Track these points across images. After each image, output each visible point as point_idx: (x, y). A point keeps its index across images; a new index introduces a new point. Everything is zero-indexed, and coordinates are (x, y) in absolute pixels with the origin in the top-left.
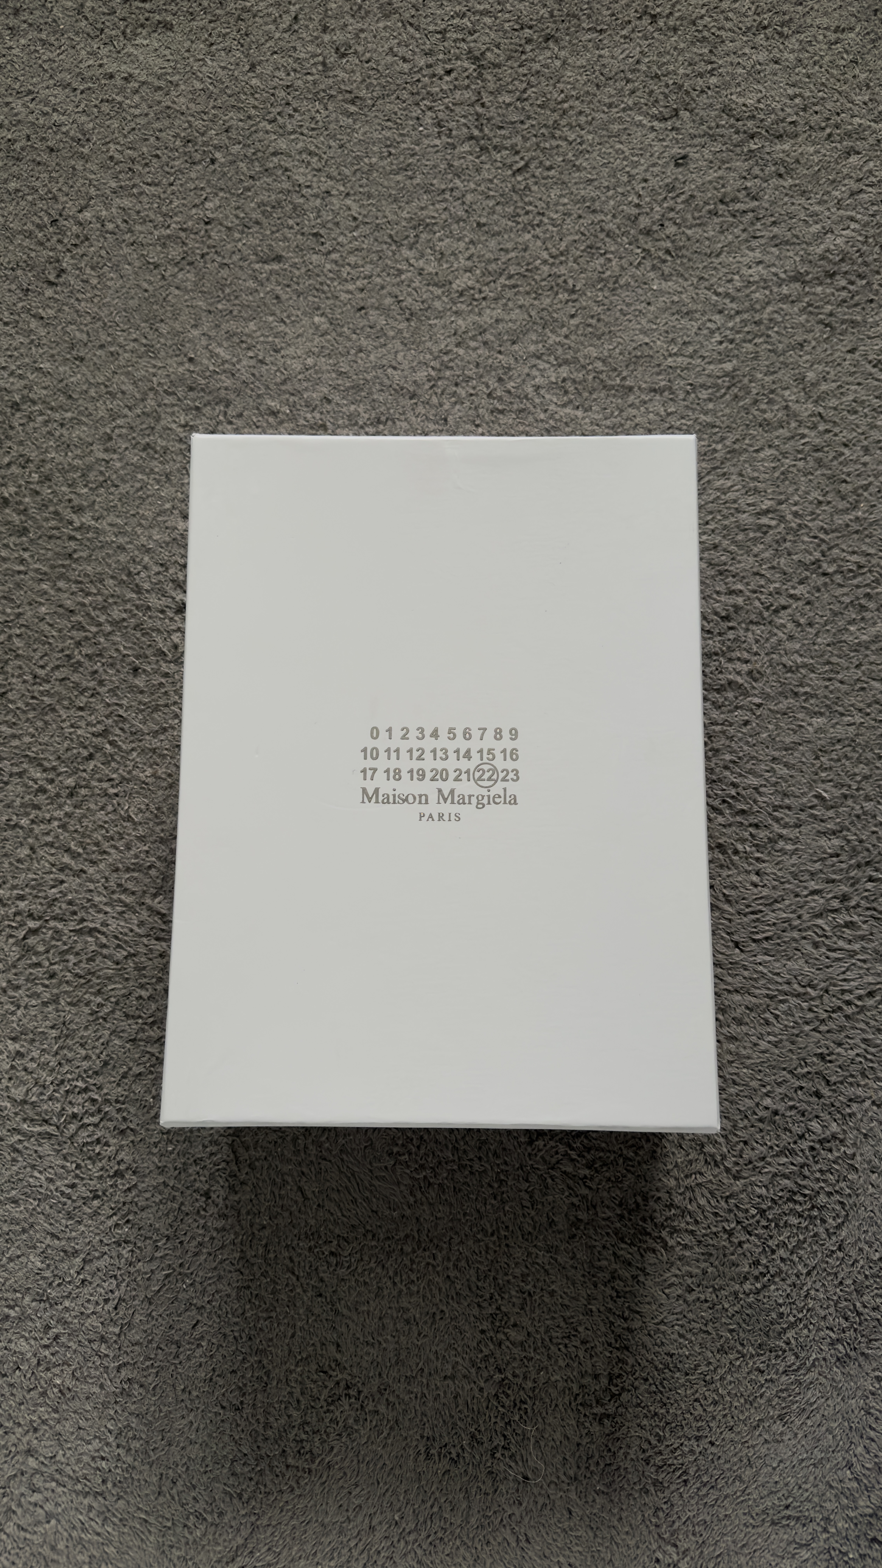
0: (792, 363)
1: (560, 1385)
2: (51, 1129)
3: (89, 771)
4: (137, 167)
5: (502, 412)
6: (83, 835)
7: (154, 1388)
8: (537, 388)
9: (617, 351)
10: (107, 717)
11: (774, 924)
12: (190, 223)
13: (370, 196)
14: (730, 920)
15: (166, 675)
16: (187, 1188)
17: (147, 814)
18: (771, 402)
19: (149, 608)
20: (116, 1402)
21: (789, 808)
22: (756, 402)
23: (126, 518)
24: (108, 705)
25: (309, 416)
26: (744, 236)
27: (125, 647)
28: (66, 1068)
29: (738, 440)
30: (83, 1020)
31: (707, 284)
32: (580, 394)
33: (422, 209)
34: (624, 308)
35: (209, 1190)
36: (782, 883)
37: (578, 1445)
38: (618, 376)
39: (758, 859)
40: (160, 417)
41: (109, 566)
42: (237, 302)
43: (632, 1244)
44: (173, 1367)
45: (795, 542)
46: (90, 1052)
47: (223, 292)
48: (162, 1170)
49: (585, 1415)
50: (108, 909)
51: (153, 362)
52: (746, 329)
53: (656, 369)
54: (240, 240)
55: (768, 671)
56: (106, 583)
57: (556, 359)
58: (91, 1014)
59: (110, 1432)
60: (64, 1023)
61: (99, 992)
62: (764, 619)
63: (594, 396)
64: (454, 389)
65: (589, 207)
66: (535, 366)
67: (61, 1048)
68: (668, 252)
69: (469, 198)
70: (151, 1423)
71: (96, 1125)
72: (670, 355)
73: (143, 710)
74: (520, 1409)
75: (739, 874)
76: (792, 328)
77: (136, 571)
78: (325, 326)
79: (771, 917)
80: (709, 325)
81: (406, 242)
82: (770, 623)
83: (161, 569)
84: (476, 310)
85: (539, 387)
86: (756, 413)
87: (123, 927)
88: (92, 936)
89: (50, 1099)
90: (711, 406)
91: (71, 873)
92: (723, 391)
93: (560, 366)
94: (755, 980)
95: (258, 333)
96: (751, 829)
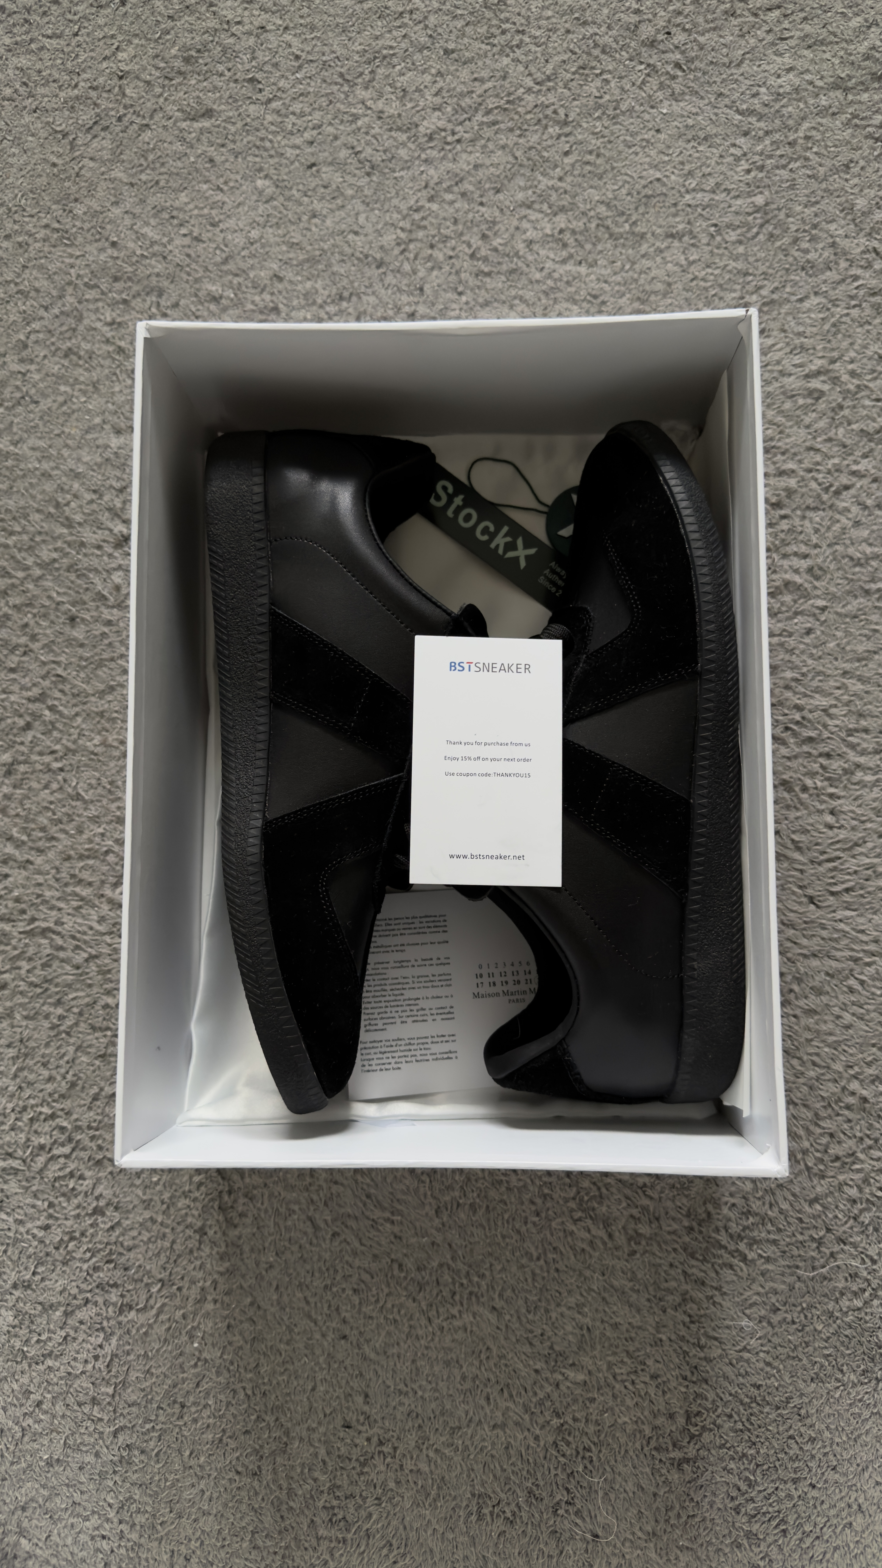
0: (836, 190)
1: (630, 1428)
2: (16, 1164)
3: (27, 744)
4: (34, 18)
5: (488, 274)
6: (27, 820)
7: (157, 1455)
8: (530, 243)
9: (624, 191)
10: (43, 678)
11: (856, 872)
12: (101, 80)
13: (313, 28)
14: (802, 871)
15: (109, 623)
16: (178, 1223)
17: (100, 790)
18: (813, 239)
19: (83, 544)
20: (115, 1472)
21: (866, 731)
22: (796, 240)
23: (50, 439)
24: (44, 663)
25: (257, 298)
26: (770, 38)
27: (58, 593)
28: (27, 1093)
29: (777, 288)
30: (43, 1035)
31: (727, 101)
32: (582, 247)
33: (377, 38)
34: (628, 138)
35: (204, 1226)
36: (863, 822)
37: (655, 1495)
38: (626, 221)
39: (831, 796)
40: (81, 315)
41: (33, 497)
42: (163, 170)
43: (704, 1260)
44: (177, 1430)
45: (854, 407)
46: (54, 1072)
47: (146, 159)
48: (147, 1204)
49: (661, 1460)
50: (62, 905)
51: (69, 250)
52: (778, 153)
53: (673, 210)
54: (161, 95)
55: (832, 567)
56: (31, 518)
57: (550, 208)
58: (52, 1028)
59: (110, 1505)
60: (21, 1041)
61: (59, 1003)
62: (823, 503)
63: (599, 247)
64: (430, 252)
65: (577, 19)
66: (525, 217)
67: (21, 1069)
68: (678, 66)
69: (432, 20)
70: (156, 1493)
71: (67, 1157)
72: (688, 192)
73: (85, 667)
74: (583, 1458)
75: (809, 815)
76: (835, 146)
77: (64, 502)
78: (269, 191)
79: (851, 864)
80: (732, 150)
81: (360, 80)
82: (831, 507)
83: (94, 497)
84: (450, 156)
85: (531, 242)
86: (797, 254)
87: (80, 925)
88: (46, 938)
89: (12, 1129)
90: (741, 249)
91: (15, 865)
92: (755, 230)
93: (555, 214)
94: (836, 940)
95: (191, 206)
96: (821, 760)
